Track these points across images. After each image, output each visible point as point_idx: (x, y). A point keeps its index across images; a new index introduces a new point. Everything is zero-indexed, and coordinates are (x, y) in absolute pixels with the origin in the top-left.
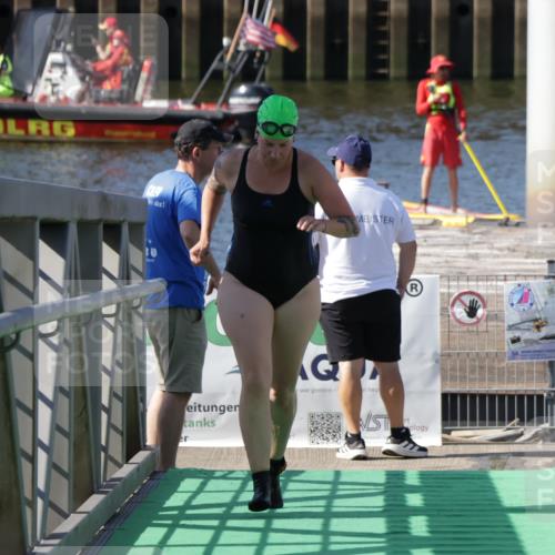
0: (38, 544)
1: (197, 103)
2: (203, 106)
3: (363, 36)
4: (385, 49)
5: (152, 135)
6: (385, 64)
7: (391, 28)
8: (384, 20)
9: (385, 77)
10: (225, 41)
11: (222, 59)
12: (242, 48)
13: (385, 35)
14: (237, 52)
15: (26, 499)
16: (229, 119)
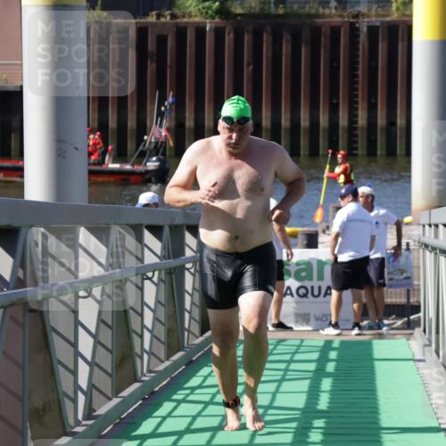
0: (145, 376)
1: (133, 165)
2: (136, 167)
3: (346, 135)
4: (356, 142)
5: (112, 179)
6: (356, 149)
7: (359, 132)
8: (356, 129)
9: (356, 155)
10: (145, 137)
11: (144, 145)
12: (153, 140)
13: (356, 136)
14: (151, 142)
15: (137, 354)
16: (147, 172)
